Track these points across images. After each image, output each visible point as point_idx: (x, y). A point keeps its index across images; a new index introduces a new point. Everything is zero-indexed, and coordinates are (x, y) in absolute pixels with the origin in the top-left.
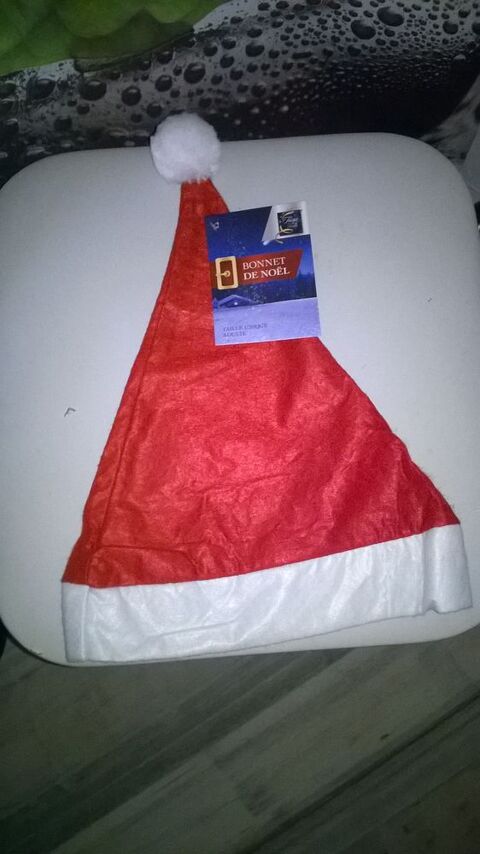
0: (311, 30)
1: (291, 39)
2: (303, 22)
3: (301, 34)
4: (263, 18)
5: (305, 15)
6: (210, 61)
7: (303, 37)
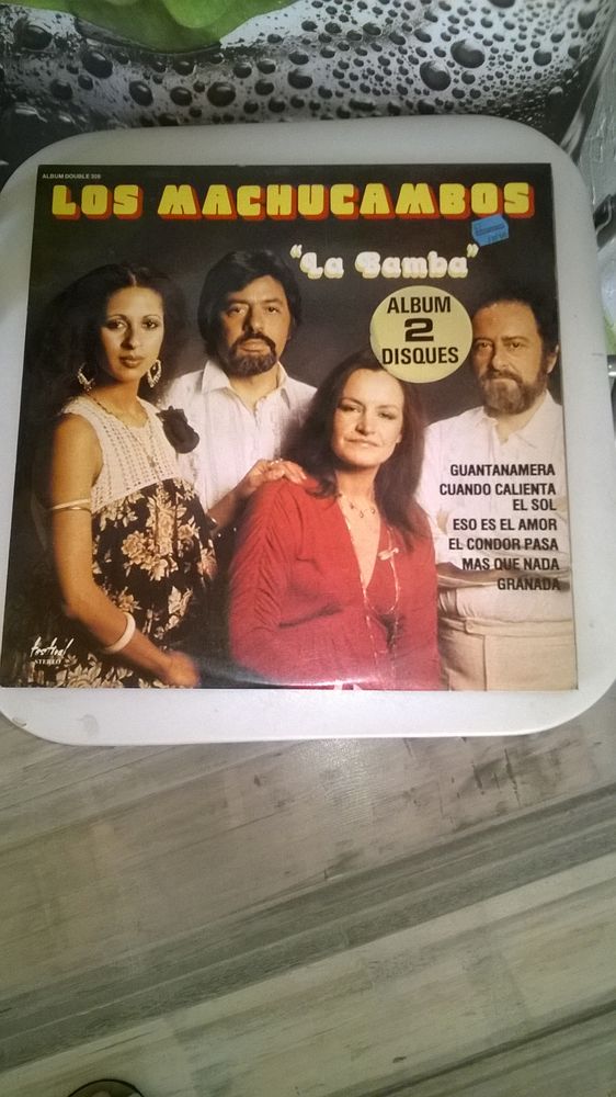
0: (371, 72)
1: (346, 79)
2: (362, 58)
3: (360, 76)
4: (308, 42)
5: (362, 48)
6: (242, 83)
7: (361, 81)
